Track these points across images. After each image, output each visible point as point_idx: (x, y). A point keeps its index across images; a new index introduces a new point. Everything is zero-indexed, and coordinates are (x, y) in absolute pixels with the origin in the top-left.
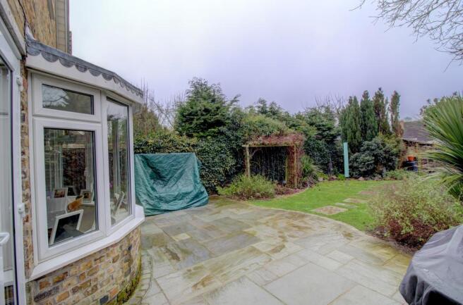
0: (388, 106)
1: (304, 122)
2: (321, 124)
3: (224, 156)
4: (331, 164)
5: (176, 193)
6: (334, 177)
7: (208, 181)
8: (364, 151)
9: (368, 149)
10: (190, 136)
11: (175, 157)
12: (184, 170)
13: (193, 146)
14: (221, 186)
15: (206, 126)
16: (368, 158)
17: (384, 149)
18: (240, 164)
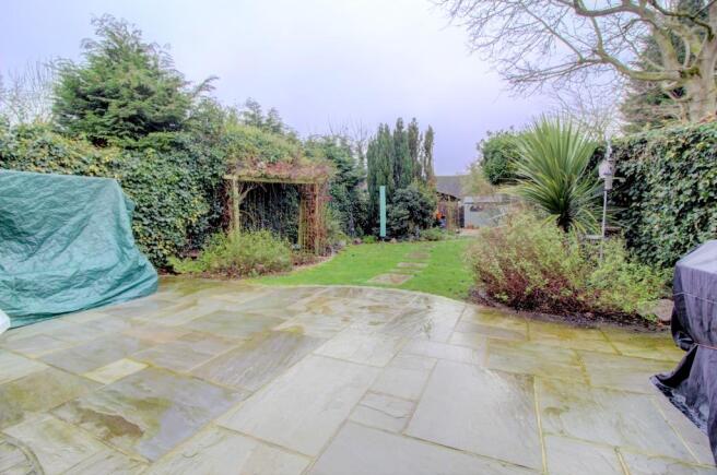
0: (422, 144)
2: (341, 159)
3: (185, 194)
4: (351, 222)
5: (70, 272)
6: (358, 240)
7: (148, 245)
8: (397, 202)
9: (402, 199)
10: (99, 142)
11: (59, 185)
12: (87, 218)
13: (109, 165)
14: (177, 255)
15: (141, 125)
16: (402, 212)
17: (420, 200)
18: (218, 213)
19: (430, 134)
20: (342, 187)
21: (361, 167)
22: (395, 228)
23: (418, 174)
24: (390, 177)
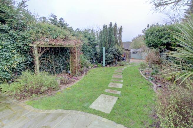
0: (118, 32)
1: (82, 35)
2: (90, 37)
4: (94, 59)
6: (96, 65)
8: (110, 52)
9: (111, 52)
16: (111, 56)
17: (118, 52)
18: (30, 61)
19: (121, 29)
20: (90, 47)
21: (97, 40)
22: (109, 62)
23: (117, 42)
24: (107, 44)
